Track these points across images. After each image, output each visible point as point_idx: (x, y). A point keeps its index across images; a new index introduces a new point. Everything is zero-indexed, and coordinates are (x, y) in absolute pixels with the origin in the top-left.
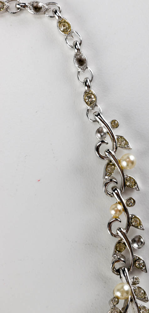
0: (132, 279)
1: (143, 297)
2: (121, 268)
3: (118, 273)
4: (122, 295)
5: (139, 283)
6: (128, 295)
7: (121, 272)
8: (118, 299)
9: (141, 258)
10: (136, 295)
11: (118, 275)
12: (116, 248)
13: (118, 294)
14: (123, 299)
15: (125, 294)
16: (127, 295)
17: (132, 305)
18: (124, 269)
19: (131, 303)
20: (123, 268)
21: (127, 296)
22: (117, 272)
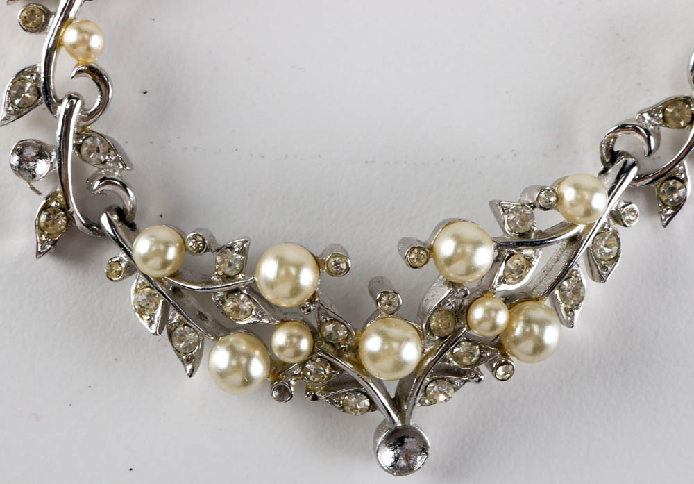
0: (623, 204)
1: (603, 263)
2: (628, 155)
3: (607, 160)
4: (572, 205)
5: (625, 226)
6: (583, 220)
7: (618, 165)
8: (557, 201)
9: (689, 185)
10: (593, 240)
11: (603, 161)
12: (667, 104)
13: (569, 194)
14: (565, 215)
15: (580, 209)
16: (581, 217)
17: (563, 250)
18: (634, 165)
19: (565, 243)
20: (630, 161)
21: (578, 218)
22: (607, 156)
